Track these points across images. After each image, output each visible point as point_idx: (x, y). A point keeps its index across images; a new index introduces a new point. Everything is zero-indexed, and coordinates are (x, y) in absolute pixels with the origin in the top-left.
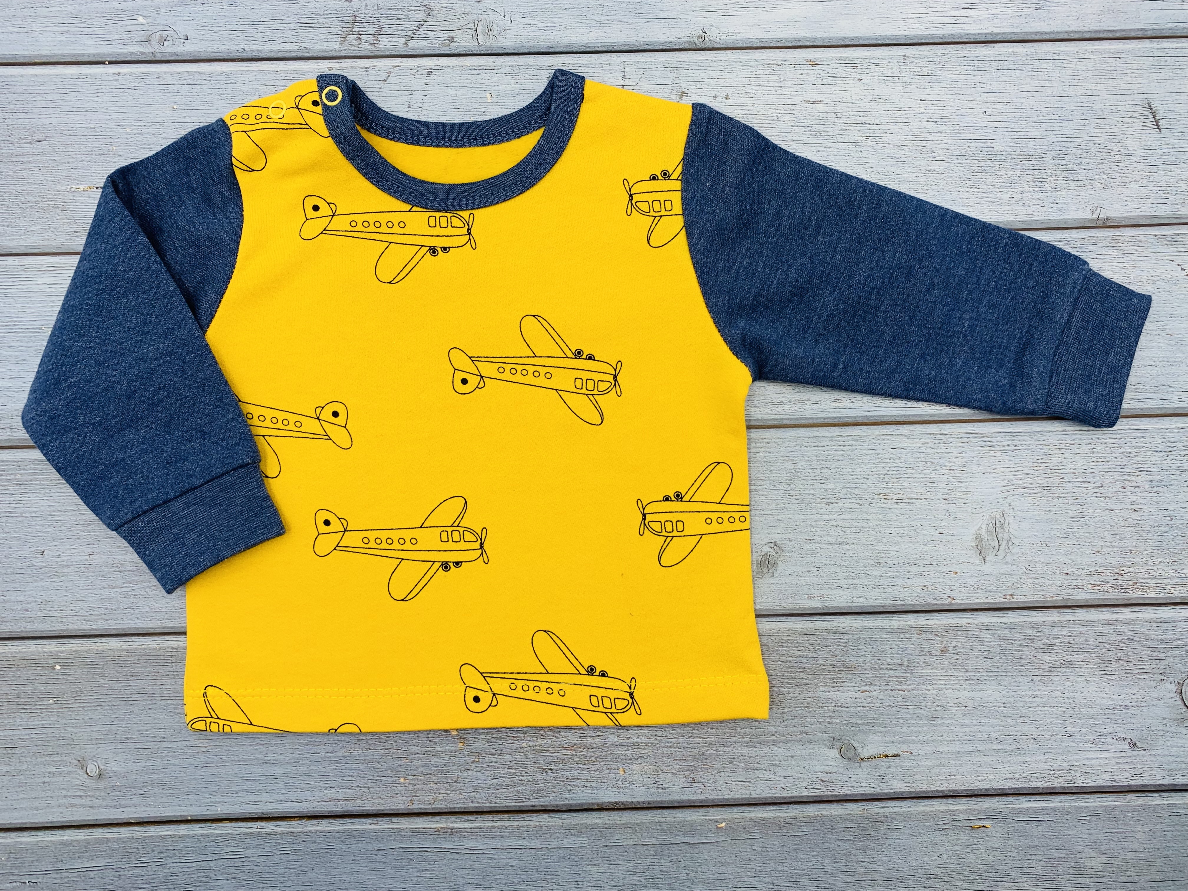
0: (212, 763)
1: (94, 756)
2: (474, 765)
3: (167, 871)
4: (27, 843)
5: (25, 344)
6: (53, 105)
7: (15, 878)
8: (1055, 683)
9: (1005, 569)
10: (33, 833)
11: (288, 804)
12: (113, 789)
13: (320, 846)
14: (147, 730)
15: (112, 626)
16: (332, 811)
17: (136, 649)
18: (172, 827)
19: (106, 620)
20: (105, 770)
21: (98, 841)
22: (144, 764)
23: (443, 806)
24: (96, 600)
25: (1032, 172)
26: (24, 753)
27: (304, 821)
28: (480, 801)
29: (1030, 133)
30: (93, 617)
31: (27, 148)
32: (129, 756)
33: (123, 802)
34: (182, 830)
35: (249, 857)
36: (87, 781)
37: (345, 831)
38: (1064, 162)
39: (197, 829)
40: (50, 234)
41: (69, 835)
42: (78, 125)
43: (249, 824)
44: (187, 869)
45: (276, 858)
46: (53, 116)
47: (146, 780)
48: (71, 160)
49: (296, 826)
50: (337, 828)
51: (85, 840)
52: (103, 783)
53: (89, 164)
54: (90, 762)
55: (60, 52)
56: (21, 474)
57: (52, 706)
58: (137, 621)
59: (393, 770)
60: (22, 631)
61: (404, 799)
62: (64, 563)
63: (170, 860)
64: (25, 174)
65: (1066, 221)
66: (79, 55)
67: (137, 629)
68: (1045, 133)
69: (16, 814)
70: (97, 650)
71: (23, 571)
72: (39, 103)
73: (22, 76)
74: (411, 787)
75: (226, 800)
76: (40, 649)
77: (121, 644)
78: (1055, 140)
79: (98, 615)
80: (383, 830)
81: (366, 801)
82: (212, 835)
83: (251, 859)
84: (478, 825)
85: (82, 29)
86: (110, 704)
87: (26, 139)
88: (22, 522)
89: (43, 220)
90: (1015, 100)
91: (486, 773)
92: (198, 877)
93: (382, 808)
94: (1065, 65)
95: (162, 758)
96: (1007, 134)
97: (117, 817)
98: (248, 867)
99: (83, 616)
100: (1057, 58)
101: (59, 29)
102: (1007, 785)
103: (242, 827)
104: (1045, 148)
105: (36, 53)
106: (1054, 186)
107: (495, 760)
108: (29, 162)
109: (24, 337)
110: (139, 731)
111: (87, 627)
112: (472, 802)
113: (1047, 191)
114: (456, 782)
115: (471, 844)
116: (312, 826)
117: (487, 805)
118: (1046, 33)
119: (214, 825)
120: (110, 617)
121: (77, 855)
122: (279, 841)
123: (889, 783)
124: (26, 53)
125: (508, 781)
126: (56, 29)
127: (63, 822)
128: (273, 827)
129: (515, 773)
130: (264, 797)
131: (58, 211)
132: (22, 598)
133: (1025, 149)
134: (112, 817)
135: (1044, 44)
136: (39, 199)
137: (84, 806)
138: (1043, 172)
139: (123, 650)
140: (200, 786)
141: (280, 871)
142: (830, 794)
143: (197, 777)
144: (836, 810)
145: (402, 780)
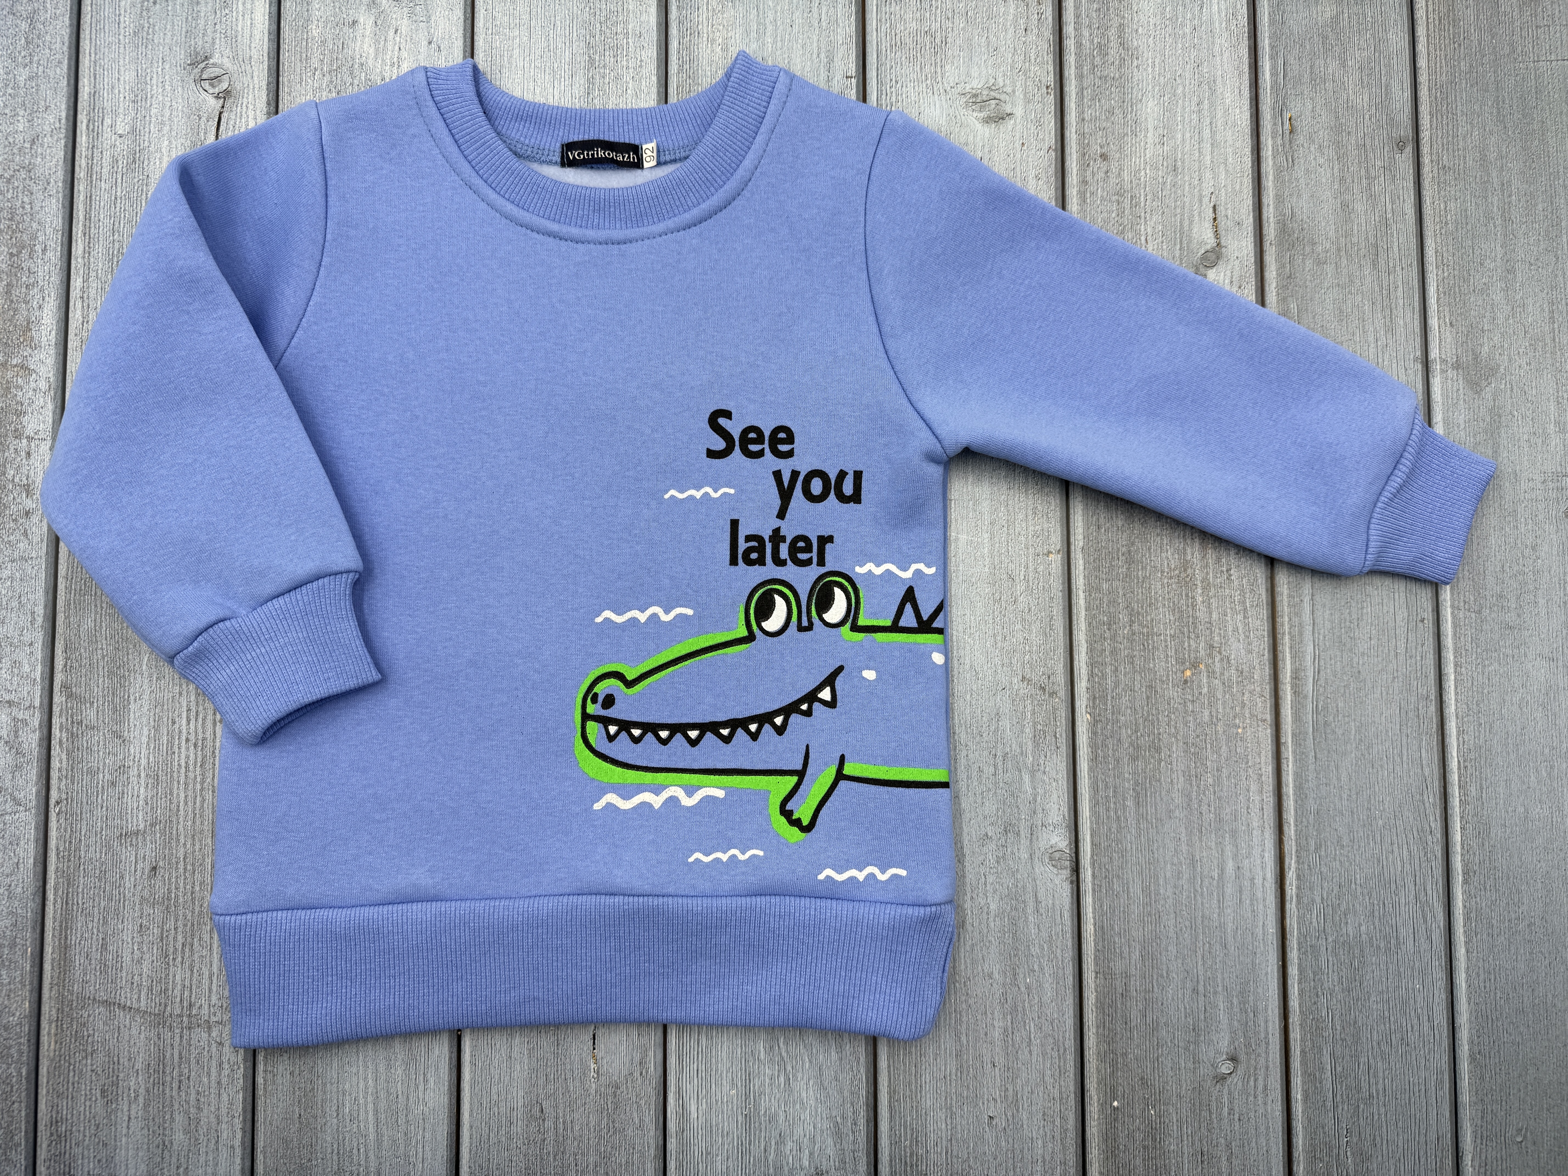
0: (1221, 937)
1: (1212, 1065)
2: (1224, 653)
3: (1337, 988)
4: (1305, 1138)
5: (763, 1134)
6: (503, 1093)
7: (1342, 1153)
8: (1140, 43)
9: (1019, 93)
10: (1294, 1132)
11: (1266, 855)
12: (1248, 1045)
13: (1311, 821)
14: (1185, 1008)
15: (1070, 1043)
16: (1274, 807)
17: (1096, 1017)
18: (1290, 982)
19: (1065, 1050)
20: (1227, 1054)
21: (1304, 1063)
22: (1222, 1012)
23: (1267, 687)
24: (1044, 1060)
25: (607, 58)
26: (1207, 1142)
27: (1285, 839)
28: (1262, 647)
29: (567, 59)
30: (1062, 1064)
31: (549, 1124)
32: (1213, 1028)
33: (1263, 1035)
34: (1293, 971)
35: (1322, 898)
36: (1239, 1073)
37: (1295, 794)
38: (598, 25)
39: (1293, 955)
40: (643, 1102)
41: (1297, 1095)
42: (526, 1067)
43: (1288, 898)
44: (1336, 967)
45: (1324, 869)
46: (515, 1094)
47: (1238, 1010)
48: (563, 1077)
49: (1290, 846)
50: (1292, 803)
51: (1302, 1075)
52: (1243, 1057)
53: (568, 1057)
54: (1218, 1071)
55: (446, 1084)
56: (905, 1141)
57: (1158, 1110)
58: (1066, 1016)
59: (1228, 740)
60: (1076, 1142)
61: (1260, 729)
62: (1003, 1094)
63: (1326, 985)
64: (577, 1128)
65: (659, 24)
66: (450, 1063)
67: (1075, 1016)
68: (567, 44)
69: (1274, 1151)
70: (1097, 1060)
71: (1011, 1141)
72: (501, 1109)
73: (471, 1127)
74: (1248, 721)
75: (1261, 923)
76: (1096, 1123)
77: (1091, 1034)
78: (575, 34)
79: (1060, 1058)
80: (1294, 752)
81: (1263, 770)
82: (1299, 938)
83: (1325, 896)
84: (1288, 650)
85: (423, 1060)
86: (1156, 1047)
87: (539, 1125)
88: (957, 1140)
89: (628, 1109)
90: (532, 74)
91: (1232, 640)
92: (1344, 955)
93: (1270, 753)
94: (498, 23)
95: (1215, 993)
96: (567, 83)
97: (1278, 1042)
98: (1334, 900)
99: (1060, 1075)
100: (490, 31)
101: (422, 1084)
102: (1246, 93)
103: (1291, 907)
104: (582, 44)
105: (446, 1111)
106: (622, 36)
107: (1217, 630)
108: (564, 1123)
109: (755, 1134)
110: (1186, 1017)
111: (1072, 1070)
112: (1263, 655)
113: (628, 43)
114: (1242, 673)
115: (1309, 658)
116: (1290, 831)
117: (1266, 639)
118: (465, 41)
119: (1288, 936)
120: (1061, 1045)
121: (1318, 1085)
122: (1306, 867)
123: (1244, 217)
124: (446, 1122)
125: (1240, 617)
126: (421, 1088)
127: (1282, 1099)
128: (1291, 873)
129: (1231, 608)
130: (1258, 881)
131: (619, 1092)
132: (1040, 1142)
133: (583, 64)
134: (1278, 1047)
135: (476, 44)
136: (605, 1114)
137: (1267, 1076)
138: (607, 46)
139: (1097, 1033)
140: (1246, 951)
141: (1338, 866)
142: (1254, 279)
143: (1236, 954)
144: (1271, 274)
145: (1240, 731)
